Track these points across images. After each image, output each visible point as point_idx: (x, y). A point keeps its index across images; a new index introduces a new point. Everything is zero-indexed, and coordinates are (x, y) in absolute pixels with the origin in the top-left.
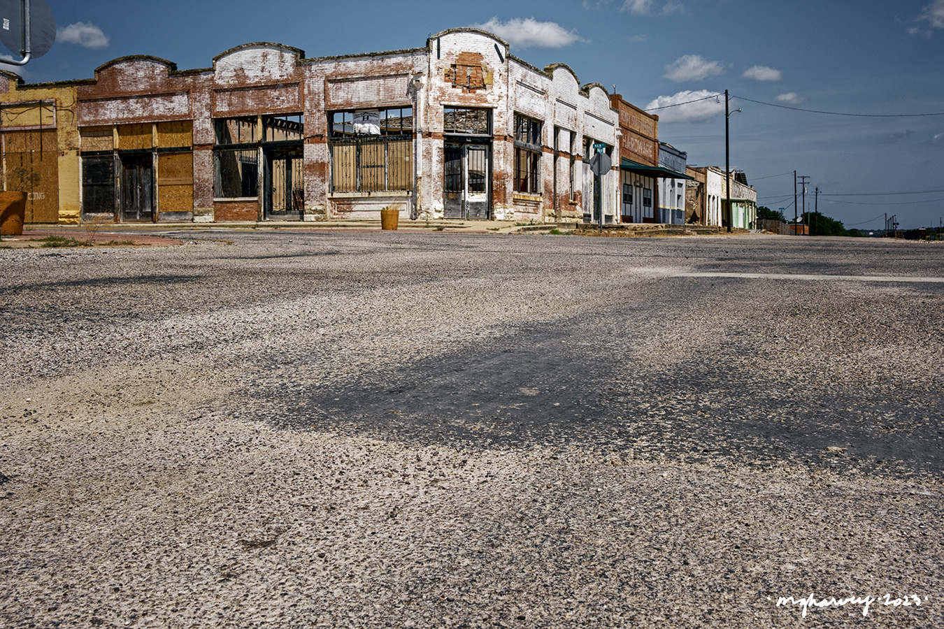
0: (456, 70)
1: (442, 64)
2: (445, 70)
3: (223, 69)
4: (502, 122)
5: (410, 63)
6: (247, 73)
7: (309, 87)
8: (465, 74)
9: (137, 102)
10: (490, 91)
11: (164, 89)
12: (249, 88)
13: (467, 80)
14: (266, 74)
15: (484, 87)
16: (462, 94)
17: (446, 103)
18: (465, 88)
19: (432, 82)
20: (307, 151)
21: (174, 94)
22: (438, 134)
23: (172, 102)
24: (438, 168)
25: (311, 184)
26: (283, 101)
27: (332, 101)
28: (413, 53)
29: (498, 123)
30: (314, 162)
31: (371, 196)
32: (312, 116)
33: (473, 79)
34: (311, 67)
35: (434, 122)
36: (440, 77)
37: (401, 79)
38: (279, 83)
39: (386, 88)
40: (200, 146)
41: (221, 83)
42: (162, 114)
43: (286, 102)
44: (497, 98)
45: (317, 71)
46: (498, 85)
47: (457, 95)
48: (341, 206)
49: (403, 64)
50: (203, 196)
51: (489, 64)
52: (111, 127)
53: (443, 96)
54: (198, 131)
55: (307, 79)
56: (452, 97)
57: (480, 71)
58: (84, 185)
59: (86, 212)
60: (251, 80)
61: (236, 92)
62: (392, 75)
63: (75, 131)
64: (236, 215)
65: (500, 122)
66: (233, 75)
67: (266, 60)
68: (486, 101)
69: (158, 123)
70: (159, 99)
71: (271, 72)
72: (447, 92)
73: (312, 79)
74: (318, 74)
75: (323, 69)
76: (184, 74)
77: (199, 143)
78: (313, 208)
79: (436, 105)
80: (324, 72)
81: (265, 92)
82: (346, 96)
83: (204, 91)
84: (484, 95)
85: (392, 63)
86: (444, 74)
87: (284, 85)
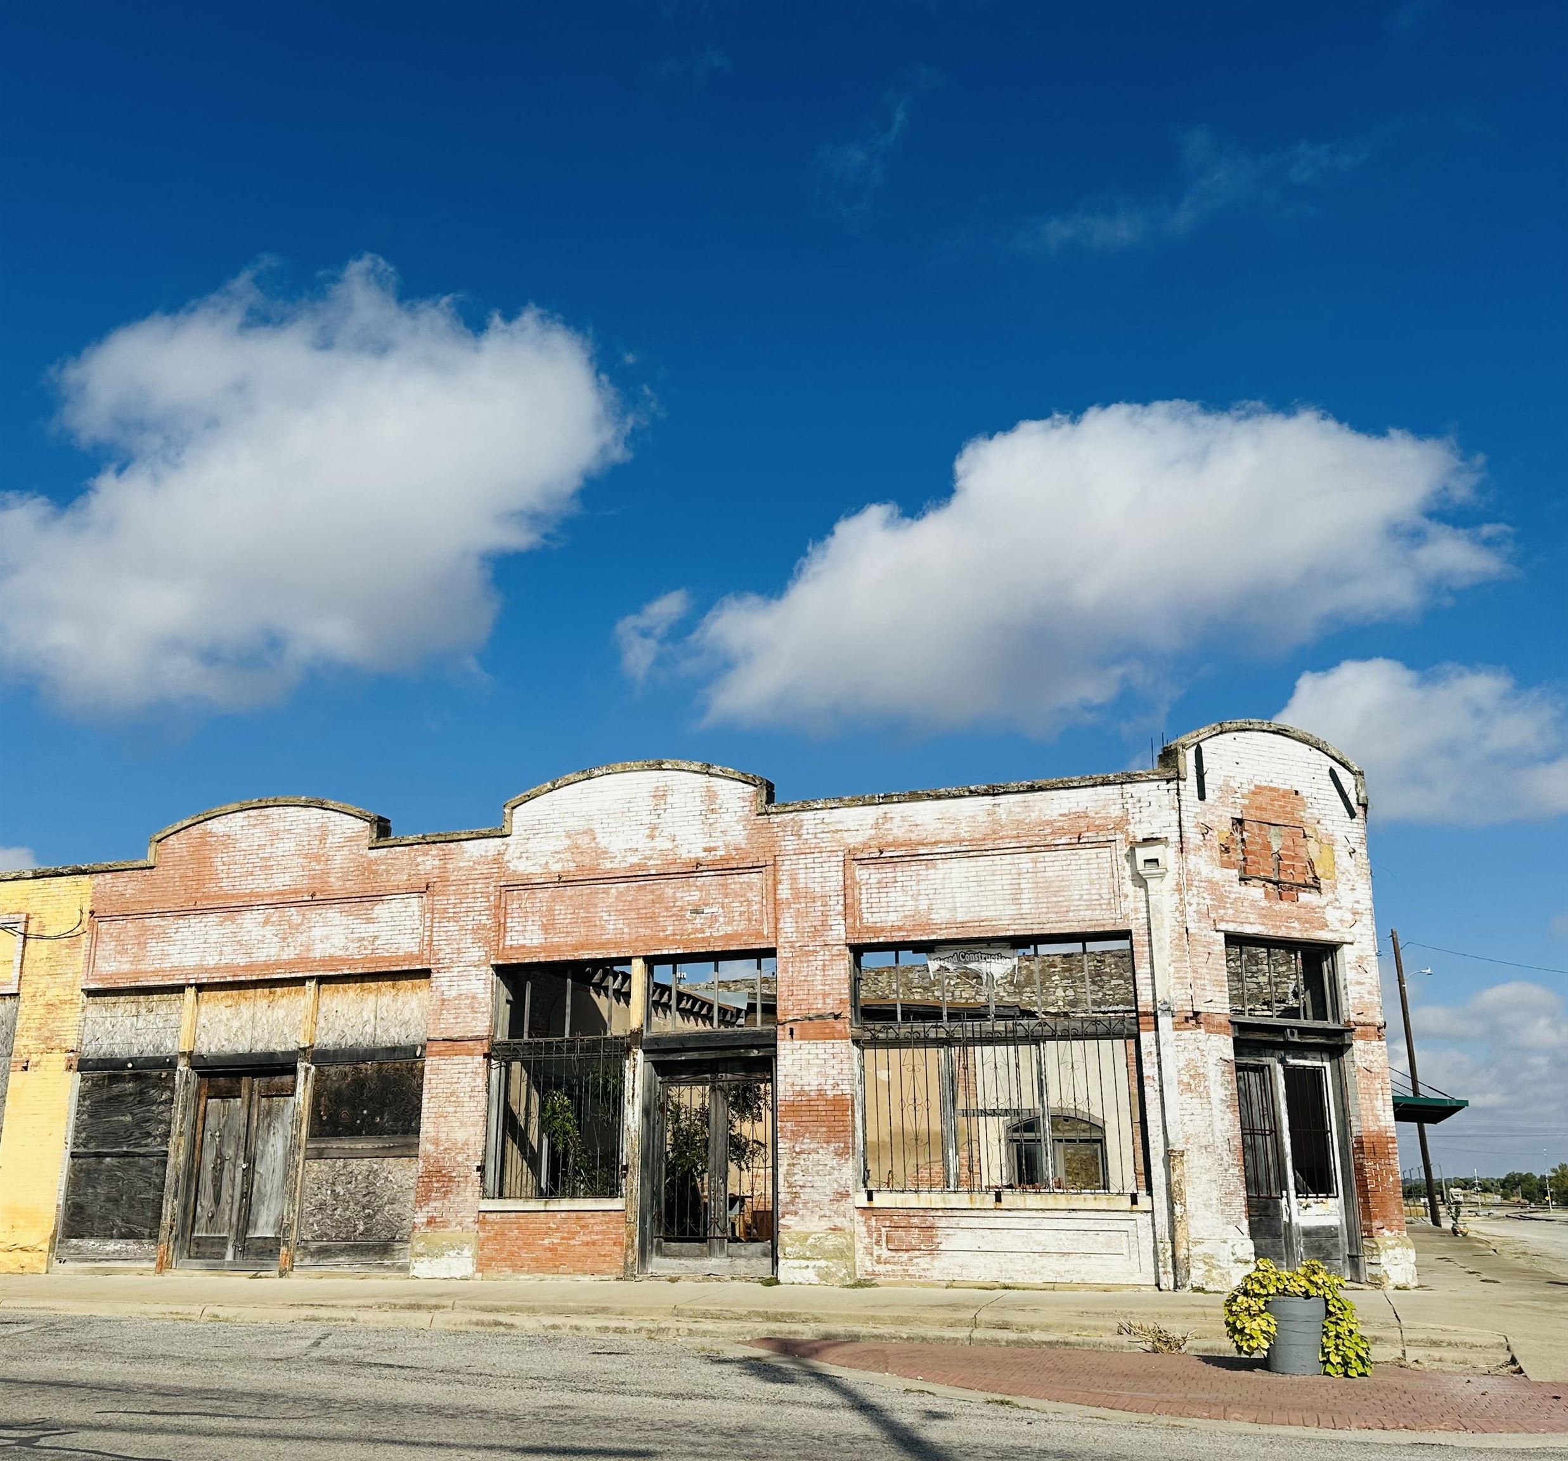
0: (1245, 834)
1: (1210, 817)
2: (1220, 832)
3: (534, 831)
4: (1367, 987)
5: (1116, 812)
6: (603, 841)
7: (793, 878)
8: (1267, 846)
9: (266, 922)
11: (353, 887)
12: (611, 879)
13: (1273, 863)
14: (663, 844)
15: (1315, 885)
16: (1265, 903)
17: (1231, 927)
18: (1270, 886)
19: (1190, 866)
20: (788, 1062)
21: (378, 898)
22: (1218, 1019)
23: (370, 921)
24: (1227, 1123)
25: (802, 1162)
26: (714, 918)
27: (869, 919)
28: (1124, 786)
29: (1358, 988)
30: (812, 1093)
31: (1004, 1205)
32: (803, 959)
33: (1286, 862)
34: (801, 826)
35: (1203, 982)
36: (1209, 853)
37: (1089, 856)
38: (701, 868)
39: (1041, 880)
40: (449, 1044)
41: (522, 867)
42: (339, 953)
43: (721, 919)
44: (1349, 917)
45: (819, 835)
46: (1349, 880)
47: (1253, 904)
48: (901, 1233)
49: (1092, 814)
50: (446, 1193)
51: (1322, 822)
52: (180, 989)
53: (1219, 907)
54: (443, 1000)
55: (788, 858)
56: (1242, 909)
57: (1302, 841)
58: (73, 1155)
59: (70, 1237)
60: (616, 860)
61: (569, 891)
62: (1060, 847)
63: (71, 1002)
64: (549, 1254)
65: (1363, 987)
66: (562, 848)
67: (663, 807)
68: (1324, 926)
69: (322, 980)
70: (333, 914)
71: (677, 838)
72: (1229, 897)
73: (803, 856)
74: (822, 845)
75: (837, 831)
76: (416, 847)
77: (445, 1036)
78: (811, 1241)
79: (1203, 933)
80: (842, 838)
81: (658, 893)
82: (912, 903)
83: (471, 891)
84: (1319, 907)
85: (1057, 812)
86: (1217, 844)
87: (719, 872)
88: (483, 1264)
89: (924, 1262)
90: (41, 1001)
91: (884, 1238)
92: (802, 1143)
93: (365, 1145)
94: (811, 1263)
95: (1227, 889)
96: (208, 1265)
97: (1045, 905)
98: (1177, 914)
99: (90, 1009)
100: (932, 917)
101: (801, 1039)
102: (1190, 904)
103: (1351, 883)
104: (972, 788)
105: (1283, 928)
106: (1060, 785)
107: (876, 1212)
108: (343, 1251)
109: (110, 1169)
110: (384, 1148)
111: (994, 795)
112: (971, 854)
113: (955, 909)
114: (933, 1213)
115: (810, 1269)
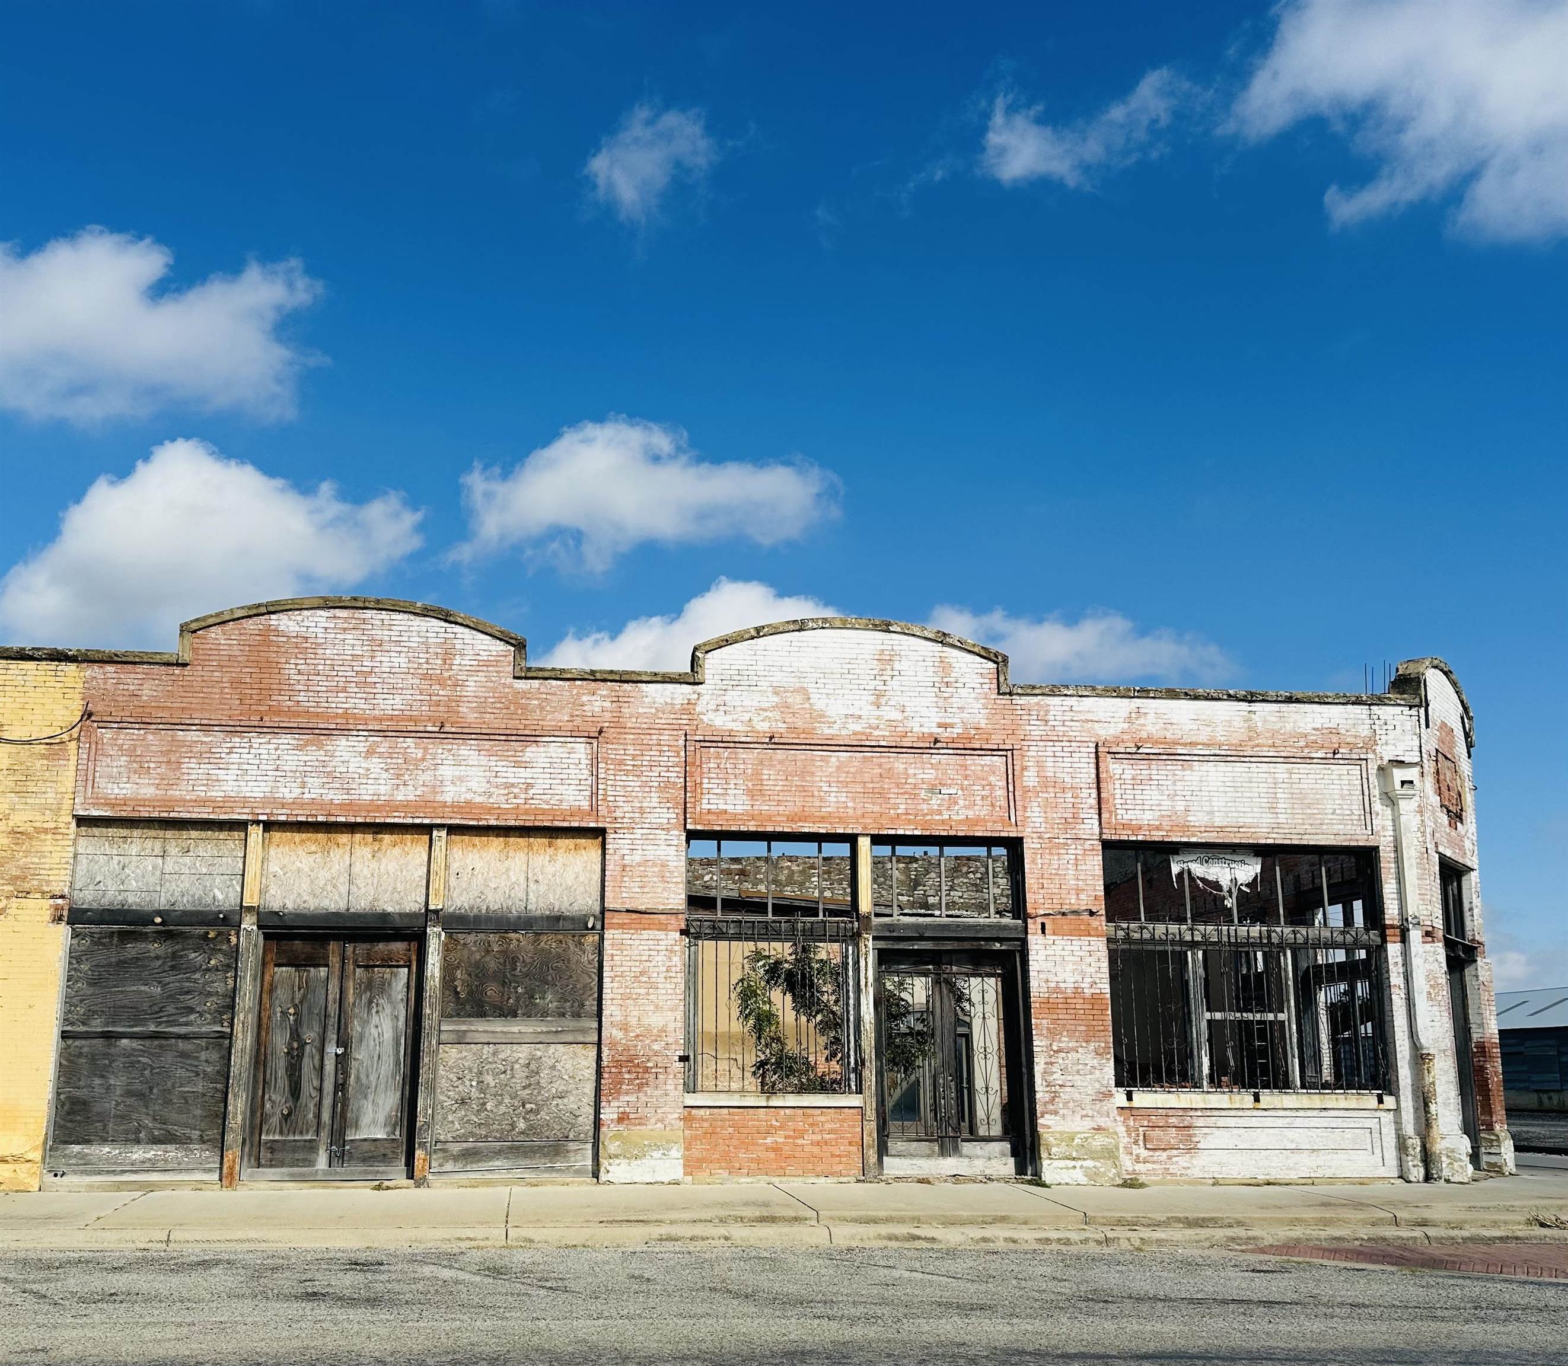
0: (1439, 765)
3: (735, 681)
5: (1365, 731)
6: (819, 702)
7: (1040, 766)
9: (370, 753)
11: (494, 721)
12: (829, 746)
14: (889, 712)
16: (1448, 830)
17: (1441, 850)
18: (1448, 814)
19: (1426, 790)
20: (1041, 957)
21: (531, 738)
22: (1438, 934)
23: (518, 764)
25: (1060, 1061)
26: (952, 800)
27: (1125, 816)
28: (1373, 707)
30: (1069, 991)
32: (1054, 851)
33: (1452, 794)
34: (1048, 711)
35: (1434, 899)
37: (1340, 772)
38: (938, 745)
39: (1296, 791)
40: (634, 916)
41: (721, 722)
42: (478, 799)
43: (961, 802)
45: (1067, 723)
48: (1158, 1132)
49: (1343, 731)
50: (640, 1086)
52: (241, 826)
53: (1437, 831)
54: (624, 866)
55: (1034, 743)
58: (65, 1035)
59: (66, 1142)
60: (836, 726)
61: (780, 755)
62: (1315, 761)
63: (55, 831)
64: (772, 1155)
66: (769, 705)
67: (891, 673)
69: (454, 830)
70: (467, 751)
71: (908, 709)
72: (1438, 821)
73: (1051, 744)
74: (1071, 733)
75: (1088, 721)
76: (578, 683)
77: (628, 906)
78: (1077, 1141)
79: (1433, 854)
80: (1093, 729)
81: (888, 766)
82: (1169, 803)
83: (655, 742)
85: (1310, 726)
87: (959, 752)
88: (691, 1166)
89: (1183, 1161)
91: (1141, 1138)
92: (1060, 1041)
93: (523, 1029)
94: (1078, 1164)
95: (1437, 813)
96: (292, 1175)
97: (1300, 816)
98: (1419, 834)
99: (81, 841)
100: (1189, 818)
101: (1054, 934)
102: (1427, 826)
104: (1231, 692)
106: (1317, 700)
107: (1134, 1112)
108: (498, 1153)
109: (128, 1054)
110: (548, 1032)
111: (1250, 702)
112: (1229, 759)
113: (1212, 812)
114: (1192, 1113)
115: (1078, 1170)
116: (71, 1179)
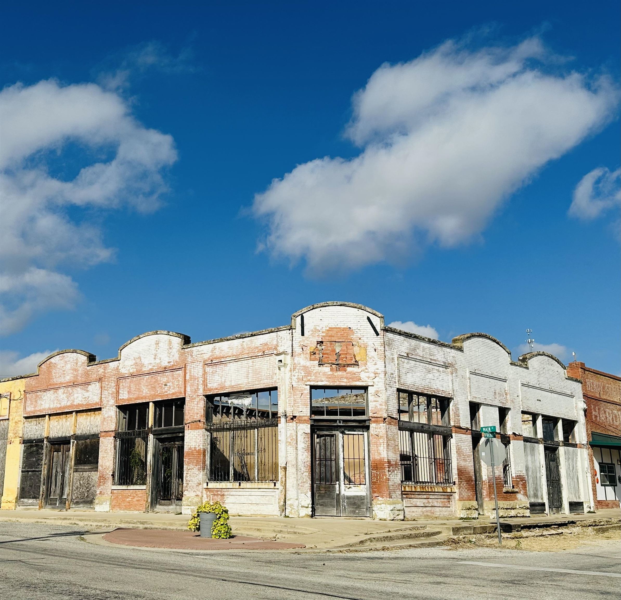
0: (323, 347)
1: (306, 342)
2: (310, 348)
3: (126, 358)
4: (380, 402)
5: (275, 342)
6: (143, 361)
7: (190, 372)
8: (334, 350)
9: (64, 393)
10: (364, 368)
11: (83, 380)
12: (144, 374)
13: (336, 357)
14: (158, 361)
15: (356, 364)
16: (331, 373)
17: (312, 383)
18: (334, 366)
19: (296, 361)
21: (89, 383)
22: (304, 418)
23: (87, 391)
24: (304, 456)
25: (190, 473)
26: (170, 387)
27: (209, 386)
28: (278, 332)
29: (375, 403)
30: (193, 449)
31: (241, 487)
32: (192, 401)
33: (342, 356)
34: (193, 353)
35: (298, 405)
36: (305, 356)
37: (267, 360)
38: (166, 369)
39: (254, 369)
40: (105, 433)
41: (124, 371)
42: (80, 403)
43: (172, 387)
44: (373, 375)
45: (197, 356)
46: (374, 361)
47: (324, 374)
48: (216, 497)
49: (269, 344)
50: (104, 483)
51: (361, 339)
52: (44, 416)
53: (308, 376)
54: (104, 418)
55: (189, 364)
56: (319, 376)
57: (351, 347)
58: (22, 472)
59: (21, 498)
60: (146, 367)
61: (135, 379)
62: (260, 357)
63: (20, 421)
64: (128, 504)
65: (378, 402)
66: (133, 364)
67: (158, 348)
68: (359, 379)
69: (77, 412)
70: (79, 389)
71: (161, 359)
72: (313, 372)
73: (193, 364)
74: (198, 359)
75: (202, 354)
76: (98, 365)
77: (104, 430)
78: (190, 500)
79: (300, 386)
80: (203, 356)
81: (156, 379)
82: (220, 379)
83: (111, 380)
84: (357, 372)
85: (260, 343)
86: (309, 352)
87: (171, 371)
88: (113, 507)
90: (14, 421)
91: (211, 499)
92: (190, 466)
93: (87, 468)
94: (190, 507)
95: (312, 369)
96: (52, 507)
97: (255, 378)
98: (290, 380)
99: (26, 423)
100: (225, 384)
101: (191, 429)
102: (294, 376)
103: (375, 362)
105: (337, 382)
106: (260, 333)
107: (209, 490)
108: (82, 503)
109: (31, 476)
110: (91, 468)
111: (243, 338)
112: (236, 360)
113: (231, 381)
114: (223, 490)
115: (189, 509)
116: (21, 507)
